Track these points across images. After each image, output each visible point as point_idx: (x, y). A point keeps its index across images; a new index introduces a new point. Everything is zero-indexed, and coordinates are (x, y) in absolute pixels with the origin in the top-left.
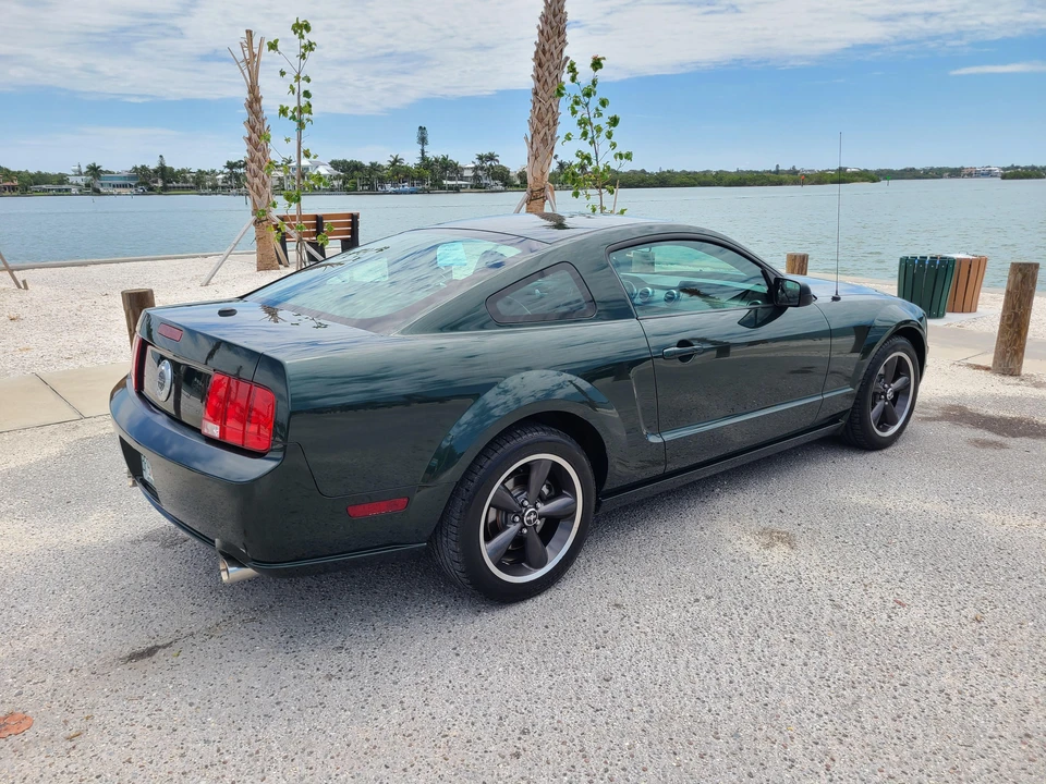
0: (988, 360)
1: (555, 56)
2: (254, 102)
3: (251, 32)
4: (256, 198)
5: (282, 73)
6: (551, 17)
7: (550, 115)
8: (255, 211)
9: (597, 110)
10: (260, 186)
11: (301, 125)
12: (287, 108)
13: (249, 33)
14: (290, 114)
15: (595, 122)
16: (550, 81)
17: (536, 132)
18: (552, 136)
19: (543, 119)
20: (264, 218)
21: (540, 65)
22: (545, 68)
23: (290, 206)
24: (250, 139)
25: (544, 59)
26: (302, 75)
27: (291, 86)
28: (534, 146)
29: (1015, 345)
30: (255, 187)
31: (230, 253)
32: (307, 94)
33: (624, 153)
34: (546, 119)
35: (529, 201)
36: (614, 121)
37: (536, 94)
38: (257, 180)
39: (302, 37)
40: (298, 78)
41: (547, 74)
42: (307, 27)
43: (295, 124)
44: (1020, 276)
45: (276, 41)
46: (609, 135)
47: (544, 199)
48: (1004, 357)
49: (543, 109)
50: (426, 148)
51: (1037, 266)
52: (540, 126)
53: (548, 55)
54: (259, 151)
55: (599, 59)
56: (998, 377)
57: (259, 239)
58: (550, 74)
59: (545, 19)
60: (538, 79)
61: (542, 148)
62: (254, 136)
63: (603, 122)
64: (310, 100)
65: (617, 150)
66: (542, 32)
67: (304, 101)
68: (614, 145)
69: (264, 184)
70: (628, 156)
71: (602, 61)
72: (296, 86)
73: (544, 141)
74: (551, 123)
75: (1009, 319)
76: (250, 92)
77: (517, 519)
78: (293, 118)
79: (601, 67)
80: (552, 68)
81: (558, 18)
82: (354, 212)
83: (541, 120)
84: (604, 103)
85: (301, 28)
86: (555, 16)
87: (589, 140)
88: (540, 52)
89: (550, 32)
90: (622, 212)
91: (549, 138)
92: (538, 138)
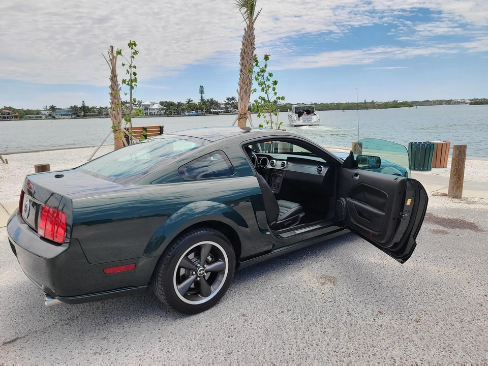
0: (446, 191)
1: (250, 54)
2: (114, 77)
3: (113, 46)
4: (114, 120)
5: (123, 65)
6: (247, 37)
7: (248, 80)
8: (114, 127)
9: (267, 78)
10: (116, 115)
11: (132, 88)
12: (126, 80)
13: (112, 47)
14: (127, 83)
15: (267, 83)
16: (247, 65)
17: (241, 88)
19: (245, 82)
20: (117, 129)
21: (243, 58)
22: (245, 59)
23: (127, 124)
24: (111, 94)
25: (245, 56)
26: (132, 65)
27: (127, 70)
28: (241, 94)
29: (458, 183)
30: (114, 116)
31: (101, 145)
32: (135, 74)
33: (281, 97)
34: (247, 82)
35: (239, 119)
36: (275, 83)
37: (241, 71)
38: (114, 112)
39: (132, 48)
40: (130, 67)
41: (246, 62)
42: (135, 45)
43: (129, 87)
44: (458, 151)
45: (121, 51)
46: (274, 89)
47: (246, 118)
48: (453, 190)
49: (245, 78)
51: (465, 147)
52: (243, 86)
53: (246, 54)
54: (116, 99)
55: (268, 56)
56: (450, 199)
57: (116, 139)
58: (247, 62)
59: (245, 38)
60: (242, 65)
61: (245, 95)
62: (113, 92)
63: (270, 83)
64: (136, 76)
65: (277, 96)
66: (243, 44)
67: (133, 77)
68: (276, 94)
69: (118, 114)
70: (283, 98)
71: (269, 57)
72: (129, 70)
73: (246, 92)
74: (249, 84)
75: (454, 171)
76: (112, 73)
77: (194, 273)
78: (128, 84)
79: (268, 59)
80: (248, 60)
81: (251, 38)
83: (244, 83)
84: (271, 75)
85: (132, 44)
86: (249, 37)
87: (265, 92)
88: (243, 53)
89: (247, 44)
90: (281, 123)
91: (248, 91)
92: (243, 91)
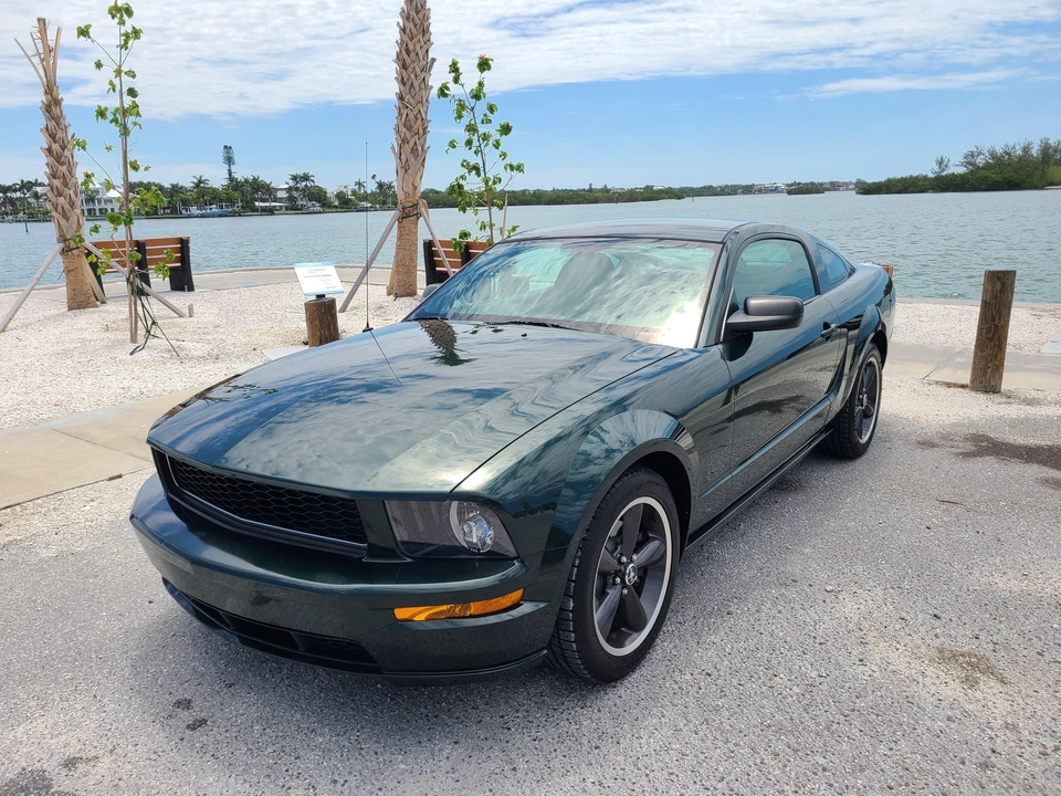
0: (966, 377)
1: (421, 57)
2: (52, 106)
3: (44, 20)
4: (63, 222)
5: (99, 65)
6: (413, 13)
7: (419, 122)
8: (63, 238)
9: (485, 115)
10: (67, 207)
11: (125, 132)
12: (106, 109)
13: (42, 21)
14: (110, 117)
15: (482, 129)
16: (416, 84)
17: (404, 141)
18: (423, 146)
19: (411, 127)
20: (73, 245)
21: (404, 66)
22: (410, 70)
23: (116, 229)
24: (49, 150)
25: (408, 61)
26: (124, 69)
27: (111, 83)
28: (403, 157)
29: (996, 359)
30: (60, 209)
31: (33, 289)
32: (132, 92)
33: (515, 164)
34: (415, 127)
35: (401, 219)
36: (506, 129)
37: (401, 98)
38: (61, 200)
39: (122, 22)
40: (118, 72)
41: (413, 76)
42: (129, 12)
43: (116, 129)
44: (998, 285)
45: (88, 27)
46: (497, 145)
47: (418, 215)
48: (985, 373)
49: (411, 116)
50: (233, 169)
52: (408, 135)
53: (413, 55)
54: (62, 164)
55: (487, 60)
57: (68, 271)
58: (416, 76)
59: (407, 17)
60: (403, 82)
61: (412, 160)
62: (55, 147)
63: (492, 130)
64: (137, 100)
65: (507, 161)
66: (403, 30)
67: (128, 101)
68: (504, 155)
69: (72, 205)
70: (519, 168)
71: (492, 62)
72: (116, 82)
73: (414, 151)
74: (421, 132)
75: (988, 332)
76: (46, 93)
78: (115, 120)
79: (489, 68)
80: (418, 70)
81: (421, 15)
82: (184, 236)
83: (409, 129)
84: (491, 109)
85: (121, 11)
86: (417, 12)
87: (474, 149)
88: (404, 52)
89: (414, 32)
90: (514, 229)
91: (420, 148)
92: (408, 148)
